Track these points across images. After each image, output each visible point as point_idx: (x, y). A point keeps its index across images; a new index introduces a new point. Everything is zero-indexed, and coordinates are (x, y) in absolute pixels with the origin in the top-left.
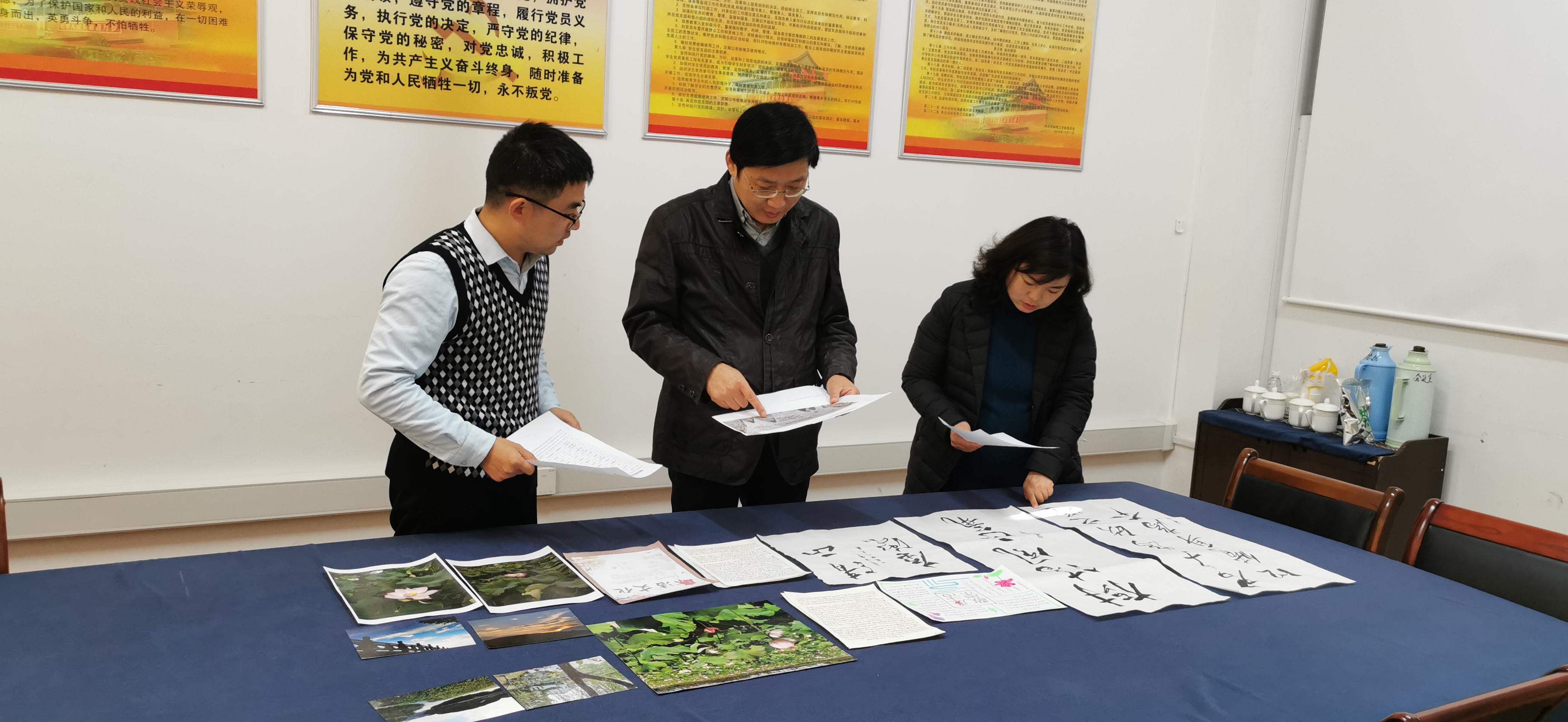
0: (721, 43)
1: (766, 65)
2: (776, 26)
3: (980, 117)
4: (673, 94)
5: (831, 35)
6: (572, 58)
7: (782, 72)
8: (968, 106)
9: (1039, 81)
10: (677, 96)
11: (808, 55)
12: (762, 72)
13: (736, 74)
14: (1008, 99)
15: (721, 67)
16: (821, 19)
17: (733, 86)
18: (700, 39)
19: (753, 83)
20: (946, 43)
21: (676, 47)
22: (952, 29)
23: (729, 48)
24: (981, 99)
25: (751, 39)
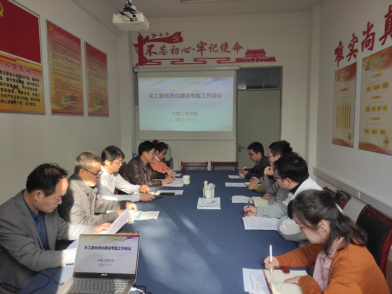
2: (69, 87)
5: (77, 89)
6: (38, 95)
8: (95, 105)
9: (103, 99)
10: (56, 104)
11: (74, 94)
12: (68, 98)
13: (64, 98)
14: (100, 103)
20: (91, 91)
21: (54, 92)
22: (92, 88)
23: (63, 92)
24: (97, 103)
25: (66, 90)
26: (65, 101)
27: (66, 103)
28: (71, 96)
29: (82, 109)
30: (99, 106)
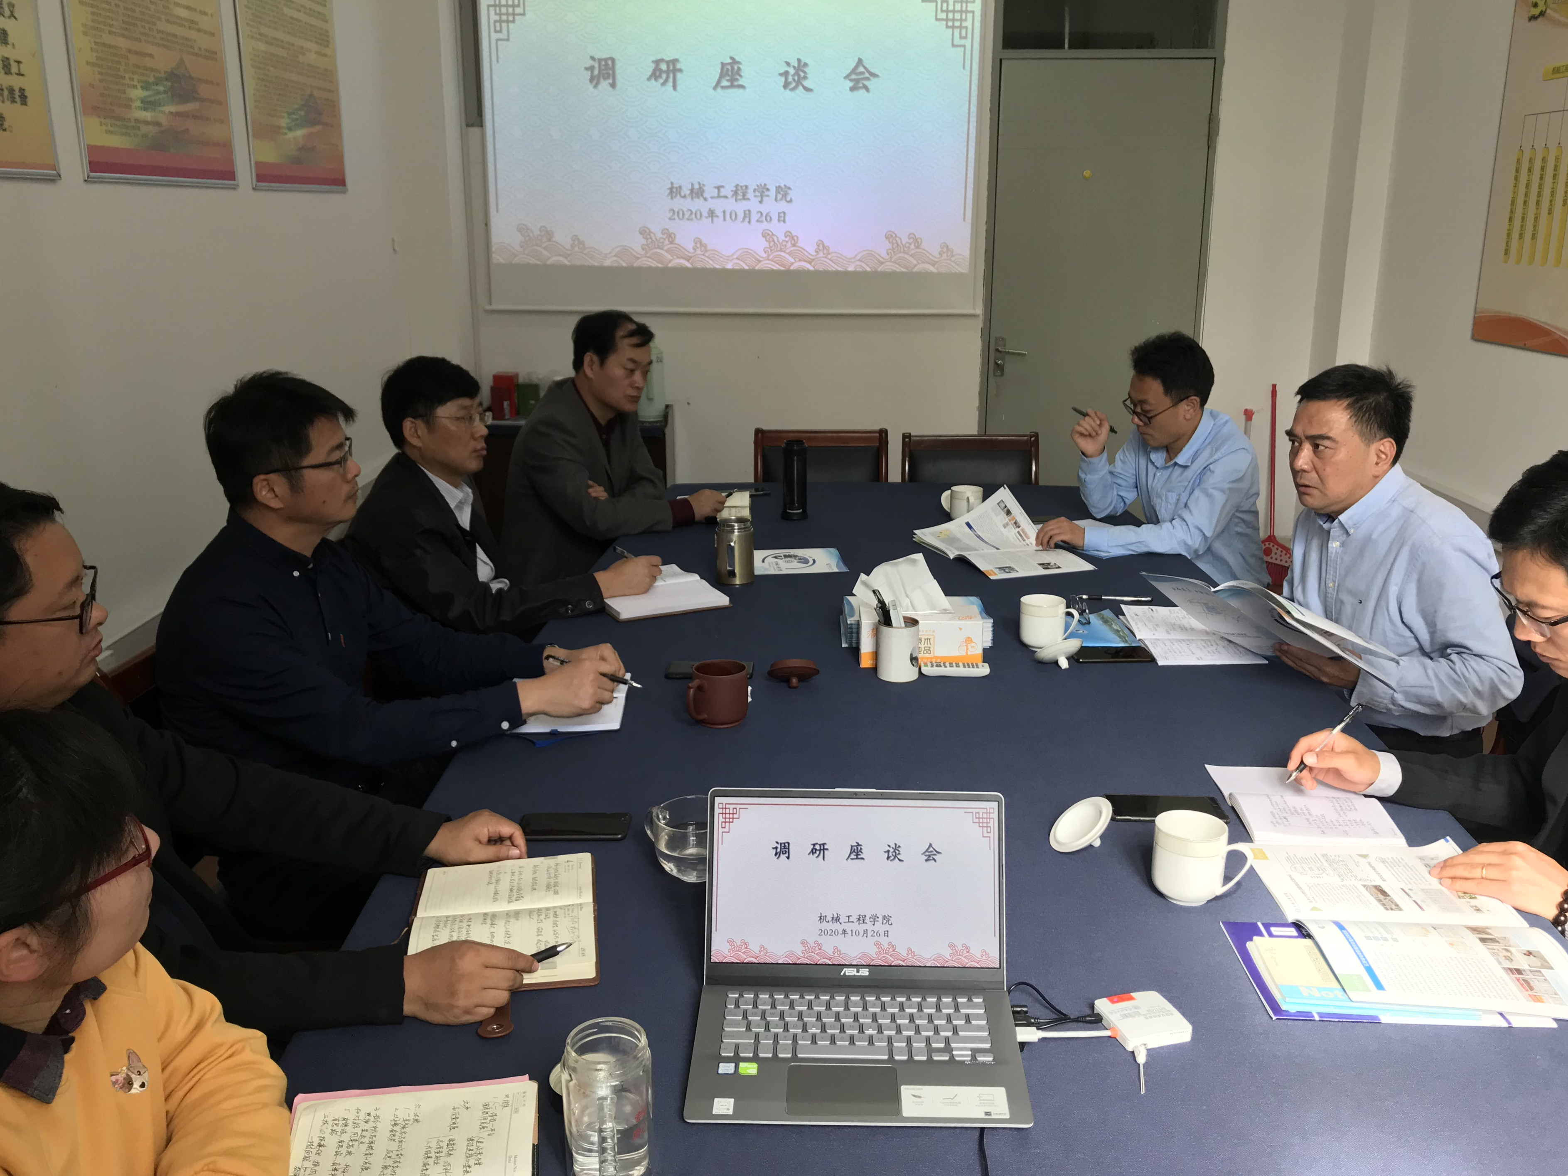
0: (122, 43)
1: (157, 75)
2: (158, 23)
3: (291, 135)
4: (99, 117)
5: (193, 34)
6: (14, 68)
7: (169, 84)
8: (284, 122)
9: (316, 93)
10: (103, 121)
11: (182, 61)
12: (157, 85)
13: (139, 87)
14: (302, 113)
15: (127, 76)
16: (184, 13)
17: (138, 104)
18: (108, 39)
19: (152, 99)
20: (262, 47)
21: (91, 49)
22: (264, 30)
23: (130, 51)
24: (289, 114)
25: (143, 38)
26: (148, 104)
27: (147, 115)
28: (173, 76)
29: (227, 146)
30: (299, 133)
